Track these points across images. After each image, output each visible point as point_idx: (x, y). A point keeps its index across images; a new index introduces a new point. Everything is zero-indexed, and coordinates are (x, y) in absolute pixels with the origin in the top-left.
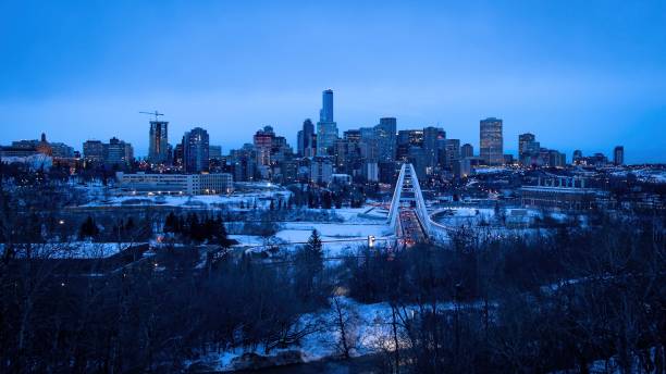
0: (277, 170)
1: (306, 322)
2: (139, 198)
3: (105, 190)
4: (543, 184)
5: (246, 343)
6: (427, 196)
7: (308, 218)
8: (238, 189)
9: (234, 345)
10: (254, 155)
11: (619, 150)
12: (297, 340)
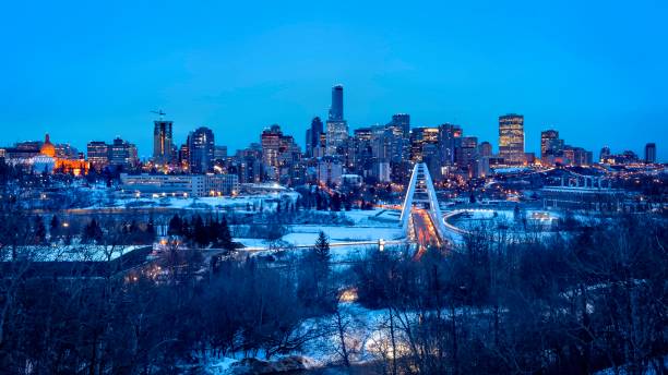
0: (285, 171)
1: (307, 327)
2: (142, 200)
3: (108, 192)
4: (565, 185)
5: (247, 348)
6: (441, 198)
7: (317, 220)
8: (244, 191)
9: (235, 350)
10: (260, 155)
11: (650, 147)
12: (299, 345)
